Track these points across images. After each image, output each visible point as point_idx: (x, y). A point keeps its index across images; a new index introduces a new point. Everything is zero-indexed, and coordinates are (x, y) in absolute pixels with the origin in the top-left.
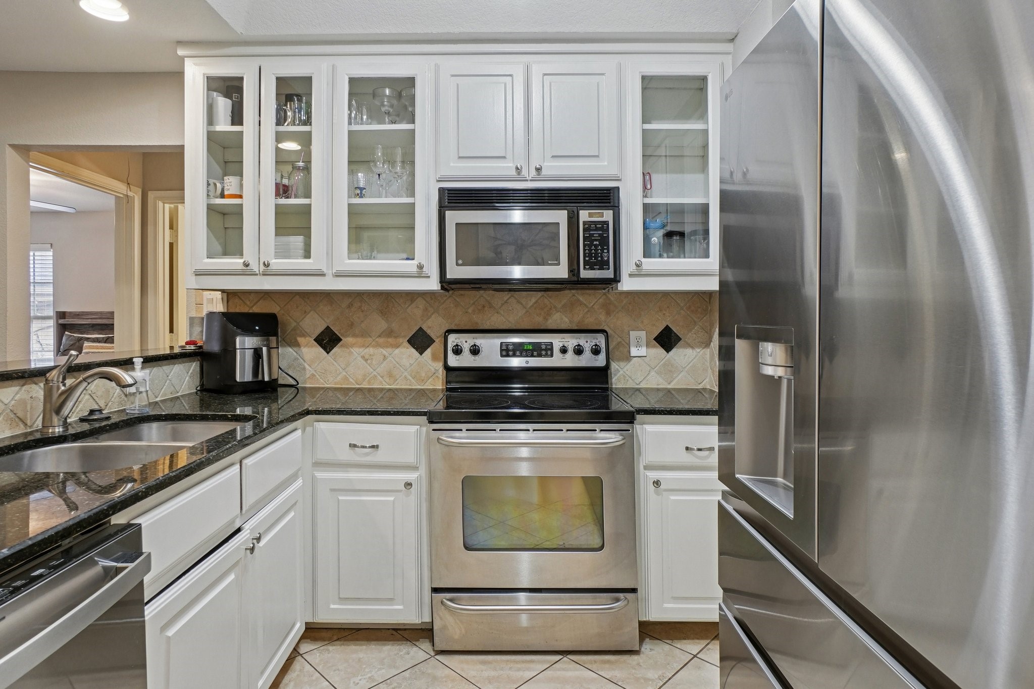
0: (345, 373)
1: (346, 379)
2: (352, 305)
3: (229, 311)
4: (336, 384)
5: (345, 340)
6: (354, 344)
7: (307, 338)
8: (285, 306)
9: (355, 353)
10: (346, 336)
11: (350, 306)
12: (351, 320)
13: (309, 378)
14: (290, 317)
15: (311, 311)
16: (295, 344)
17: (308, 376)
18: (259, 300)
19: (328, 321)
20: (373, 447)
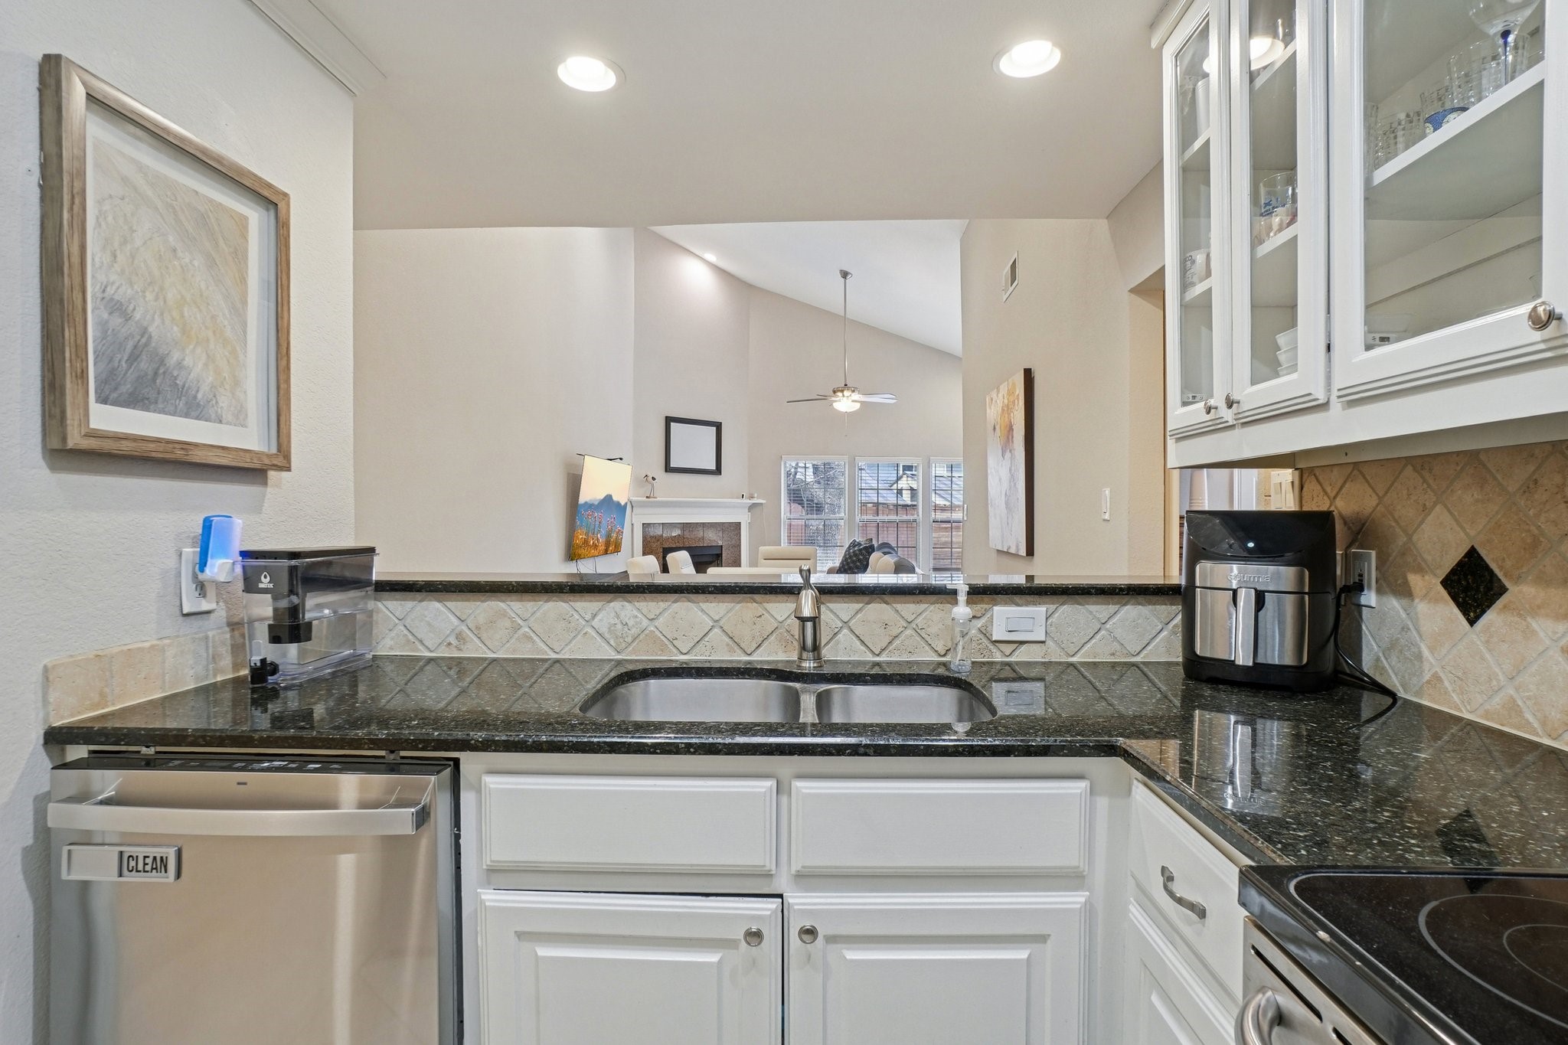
0: (1512, 692)
1: (1512, 707)
2: (1536, 482)
3: (1305, 509)
4: (1487, 715)
5: (1518, 592)
6: (1539, 607)
7: (1427, 577)
8: (1386, 493)
9: (1542, 634)
10: (1518, 580)
11: (1531, 486)
12: (1533, 528)
13: (1428, 682)
14: (1397, 522)
15: (1435, 504)
16: (1404, 591)
17: (1427, 677)
18: (1345, 482)
19: (1472, 533)
20: (1192, 906)
